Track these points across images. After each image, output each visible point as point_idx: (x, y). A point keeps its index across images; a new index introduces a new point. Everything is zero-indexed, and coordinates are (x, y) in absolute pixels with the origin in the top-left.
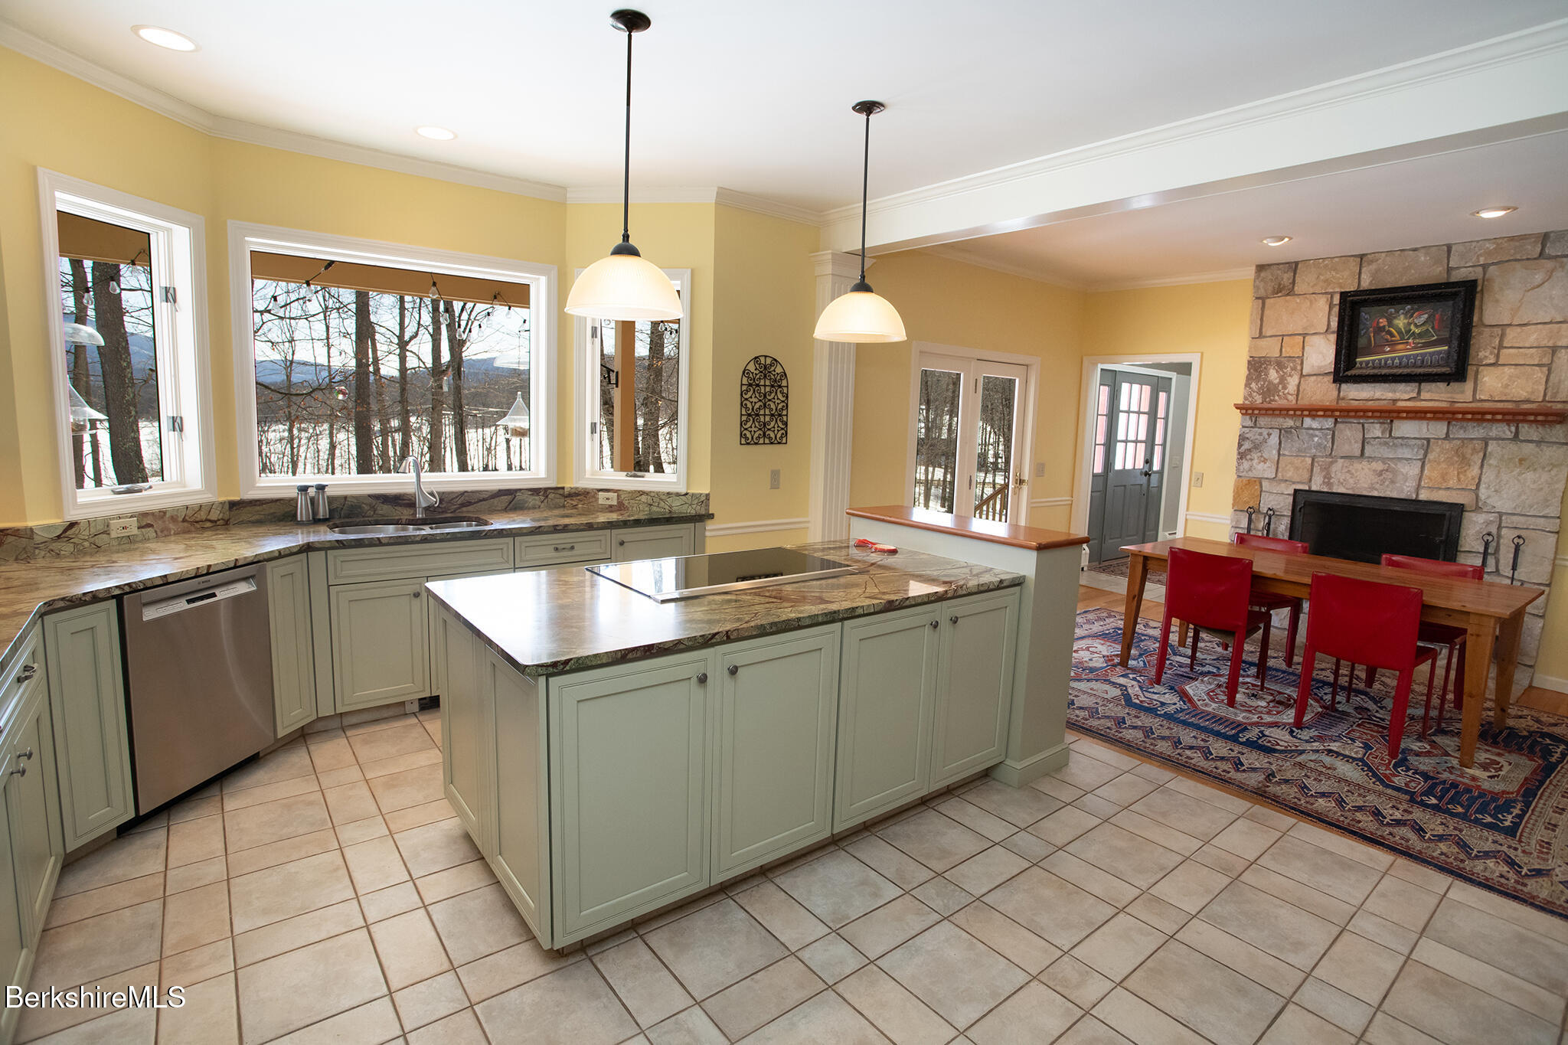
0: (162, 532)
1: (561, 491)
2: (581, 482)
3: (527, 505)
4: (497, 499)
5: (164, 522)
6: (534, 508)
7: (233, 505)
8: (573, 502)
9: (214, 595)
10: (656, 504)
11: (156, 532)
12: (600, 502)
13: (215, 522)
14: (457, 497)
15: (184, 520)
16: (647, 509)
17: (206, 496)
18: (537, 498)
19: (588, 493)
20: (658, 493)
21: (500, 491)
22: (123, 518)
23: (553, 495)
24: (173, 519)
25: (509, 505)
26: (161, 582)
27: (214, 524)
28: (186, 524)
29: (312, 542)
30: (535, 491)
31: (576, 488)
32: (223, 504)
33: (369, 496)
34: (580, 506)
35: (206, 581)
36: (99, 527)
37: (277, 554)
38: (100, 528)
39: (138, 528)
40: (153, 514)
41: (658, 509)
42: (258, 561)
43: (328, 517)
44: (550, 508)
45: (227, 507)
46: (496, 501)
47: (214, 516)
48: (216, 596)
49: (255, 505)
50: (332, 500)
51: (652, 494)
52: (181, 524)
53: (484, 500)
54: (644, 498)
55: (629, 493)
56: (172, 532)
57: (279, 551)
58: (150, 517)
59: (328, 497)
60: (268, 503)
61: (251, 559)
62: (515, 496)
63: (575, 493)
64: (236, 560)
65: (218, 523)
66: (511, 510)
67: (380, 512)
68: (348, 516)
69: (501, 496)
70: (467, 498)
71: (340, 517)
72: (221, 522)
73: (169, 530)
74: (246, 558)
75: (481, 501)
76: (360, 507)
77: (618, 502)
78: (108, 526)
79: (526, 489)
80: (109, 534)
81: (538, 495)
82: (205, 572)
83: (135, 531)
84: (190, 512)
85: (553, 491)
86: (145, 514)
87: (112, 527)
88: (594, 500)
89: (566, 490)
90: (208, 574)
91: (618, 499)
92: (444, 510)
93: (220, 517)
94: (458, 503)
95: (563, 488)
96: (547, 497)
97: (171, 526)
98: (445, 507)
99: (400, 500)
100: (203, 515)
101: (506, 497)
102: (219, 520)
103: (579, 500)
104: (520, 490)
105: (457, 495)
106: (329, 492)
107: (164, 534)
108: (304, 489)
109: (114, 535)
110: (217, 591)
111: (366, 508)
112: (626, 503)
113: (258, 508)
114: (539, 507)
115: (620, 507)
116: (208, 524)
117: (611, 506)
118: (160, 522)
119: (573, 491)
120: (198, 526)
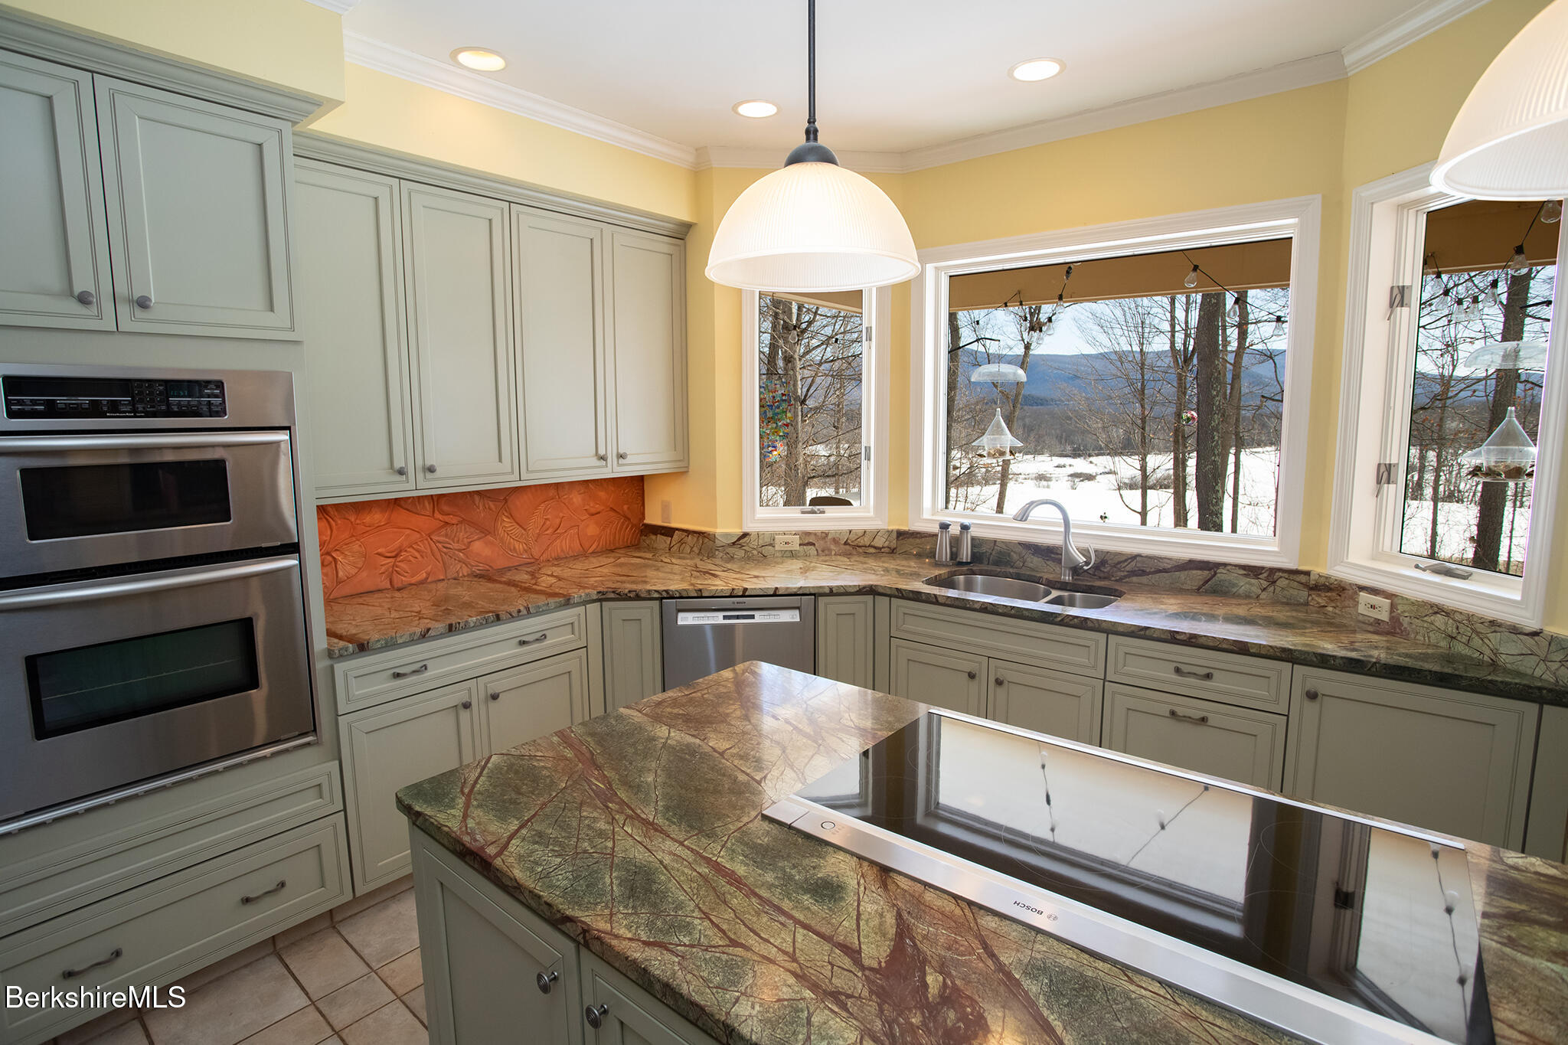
0: (823, 551)
1: (1303, 578)
2: (1337, 568)
3: (1234, 590)
4: (1186, 572)
5: (826, 542)
6: (1247, 596)
7: (901, 535)
8: (1320, 601)
9: (753, 617)
10: (1465, 639)
11: (817, 550)
12: (1362, 609)
13: (880, 549)
14: (1126, 560)
15: (846, 543)
16: (1443, 644)
17: (876, 523)
18: (1253, 581)
19: (1344, 589)
20: (1470, 618)
21: (1191, 561)
22: (787, 534)
23: (1287, 581)
24: (835, 541)
25: (1203, 585)
26: (696, 595)
27: (878, 551)
28: (847, 547)
29: (876, 586)
30: (1253, 571)
31: (1327, 578)
32: (890, 532)
33: (1020, 544)
34: (1330, 609)
35: (741, 603)
36: (766, 540)
37: (827, 591)
38: (768, 540)
39: (800, 545)
40: (815, 534)
41: (1466, 651)
42: (816, 594)
43: (969, 561)
44: (1275, 602)
45: (895, 535)
46: (1183, 575)
47: (879, 542)
48: (754, 618)
49: (916, 537)
50: (976, 542)
51: (1458, 617)
52: (842, 546)
53: (1165, 571)
54: (1439, 620)
55: (1413, 604)
56: (833, 553)
57: (831, 589)
58: (813, 537)
59: (973, 539)
60: (926, 537)
61: (795, 590)
62: (1215, 574)
63: (1324, 585)
64: (777, 588)
65: (883, 550)
66: (1206, 592)
67: (1031, 565)
68: (997, 563)
69: (1191, 569)
70: (1139, 565)
71: (988, 564)
72: (887, 550)
73: (830, 550)
74: (788, 588)
75: (1160, 571)
76: (1009, 555)
77: (1392, 618)
78: (774, 540)
79: (1236, 566)
80: (774, 547)
81: (1256, 577)
82: (741, 594)
83: (797, 548)
84: (853, 537)
85: (1286, 575)
86: (808, 534)
87: (777, 541)
88: (1351, 603)
89: (1312, 577)
90: (743, 596)
91: (1392, 611)
92: (1106, 575)
93: (886, 544)
94: (1128, 569)
95: (1307, 573)
96: (1274, 582)
97: (833, 547)
98: (1108, 572)
99: (1053, 553)
100: (866, 541)
101: (1199, 572)
102: (883, 547)
103: (1329, 598)
104: (1225, 565)
105: (1125, 558)
106: (974, 532)
107: (825, 552)
108: (944, 527)
109: (777, 548)
110: (757, 614)
111: (1015, 557)
112: (1405, 621)
113: (918, 541)
114: (1258, 597)
115: (1393, 628)
116: (872, 550)
117: (1378, 622)
118: (821, 542)
119: (1322, 580)
120: (860, 550)
